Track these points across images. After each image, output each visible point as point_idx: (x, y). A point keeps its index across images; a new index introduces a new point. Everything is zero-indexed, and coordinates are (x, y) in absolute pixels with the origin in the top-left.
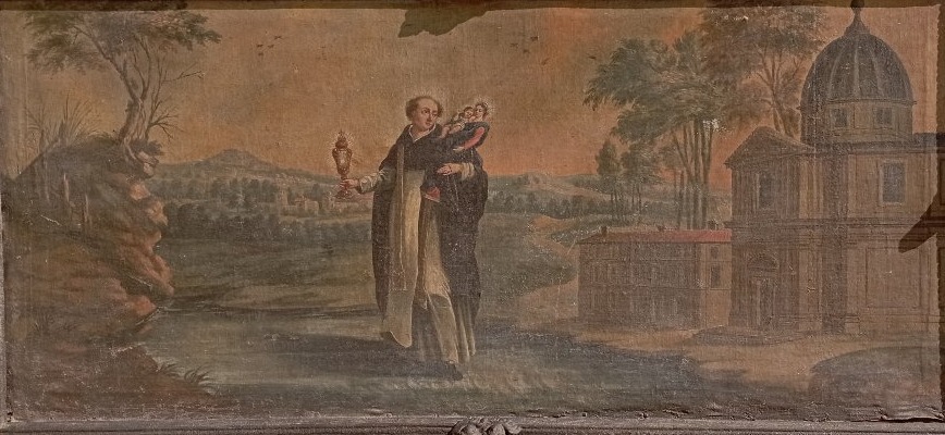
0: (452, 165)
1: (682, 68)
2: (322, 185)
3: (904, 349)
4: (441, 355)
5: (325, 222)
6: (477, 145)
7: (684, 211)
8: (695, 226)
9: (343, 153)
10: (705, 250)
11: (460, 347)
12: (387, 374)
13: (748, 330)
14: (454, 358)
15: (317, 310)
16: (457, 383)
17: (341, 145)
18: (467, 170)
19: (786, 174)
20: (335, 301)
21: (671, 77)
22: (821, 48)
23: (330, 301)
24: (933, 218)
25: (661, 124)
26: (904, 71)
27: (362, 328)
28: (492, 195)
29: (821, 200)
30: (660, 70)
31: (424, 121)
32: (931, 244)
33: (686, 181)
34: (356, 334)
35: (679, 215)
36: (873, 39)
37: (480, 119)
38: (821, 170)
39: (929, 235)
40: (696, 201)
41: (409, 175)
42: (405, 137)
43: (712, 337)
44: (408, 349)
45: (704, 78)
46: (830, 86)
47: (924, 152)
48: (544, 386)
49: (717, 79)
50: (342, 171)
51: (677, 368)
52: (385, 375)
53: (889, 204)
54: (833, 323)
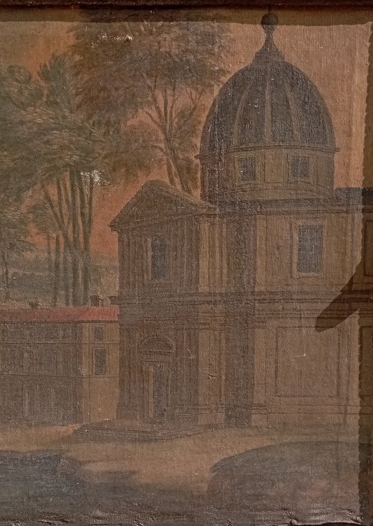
1: (49, 104)
3: (318, 444)
7: (62, 284)
8: (75, 302)
10: (87, 332)
13: (138, 424)
19: (183, 238)
21: (39, 116)
22: (225, 79)
24: (355, 292)
25: (29, 176)
26: (326, 110)
29: (225, 271)
30: (23, 106)
32: (353, 323)
33: (62, 246)
35: (56, 289)
36: (288, 67)
38: (224, 234)
39: (351, 311)
40: (75, 271)
43: (97, 433)
45: (80, 117)
46: (236, 129)
47: (347, 212)
49: (95, 118)
51: (54, 472)
53: (304, 274)
54: (238, 416)
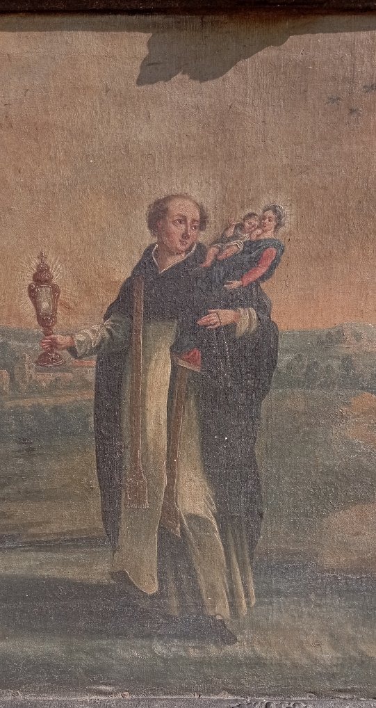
0: (222, 312)
2: (14, 343)
4: (201, 606)
5: (21, 403)
6: (263, 278)
9: (44, 292)
11: (232, 593)
12: (122, 634)
14: (222, 610)
15: (13, 538)
16: (229, 648)
17: (41, 278)
18: (245, 320)
20: (39, 524)
23: (31, 525)
27: (83, 566)
28: (284, 360)
31: (177, 238)
34: (72, 574)
37: (269, 234)
41: (152, 328)
42: (146, 263)
44: (153, 597)
48: (362, 654)
50: (45, 321)
52: (117, 635)
